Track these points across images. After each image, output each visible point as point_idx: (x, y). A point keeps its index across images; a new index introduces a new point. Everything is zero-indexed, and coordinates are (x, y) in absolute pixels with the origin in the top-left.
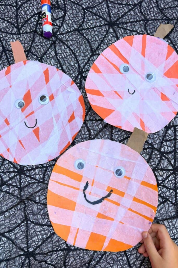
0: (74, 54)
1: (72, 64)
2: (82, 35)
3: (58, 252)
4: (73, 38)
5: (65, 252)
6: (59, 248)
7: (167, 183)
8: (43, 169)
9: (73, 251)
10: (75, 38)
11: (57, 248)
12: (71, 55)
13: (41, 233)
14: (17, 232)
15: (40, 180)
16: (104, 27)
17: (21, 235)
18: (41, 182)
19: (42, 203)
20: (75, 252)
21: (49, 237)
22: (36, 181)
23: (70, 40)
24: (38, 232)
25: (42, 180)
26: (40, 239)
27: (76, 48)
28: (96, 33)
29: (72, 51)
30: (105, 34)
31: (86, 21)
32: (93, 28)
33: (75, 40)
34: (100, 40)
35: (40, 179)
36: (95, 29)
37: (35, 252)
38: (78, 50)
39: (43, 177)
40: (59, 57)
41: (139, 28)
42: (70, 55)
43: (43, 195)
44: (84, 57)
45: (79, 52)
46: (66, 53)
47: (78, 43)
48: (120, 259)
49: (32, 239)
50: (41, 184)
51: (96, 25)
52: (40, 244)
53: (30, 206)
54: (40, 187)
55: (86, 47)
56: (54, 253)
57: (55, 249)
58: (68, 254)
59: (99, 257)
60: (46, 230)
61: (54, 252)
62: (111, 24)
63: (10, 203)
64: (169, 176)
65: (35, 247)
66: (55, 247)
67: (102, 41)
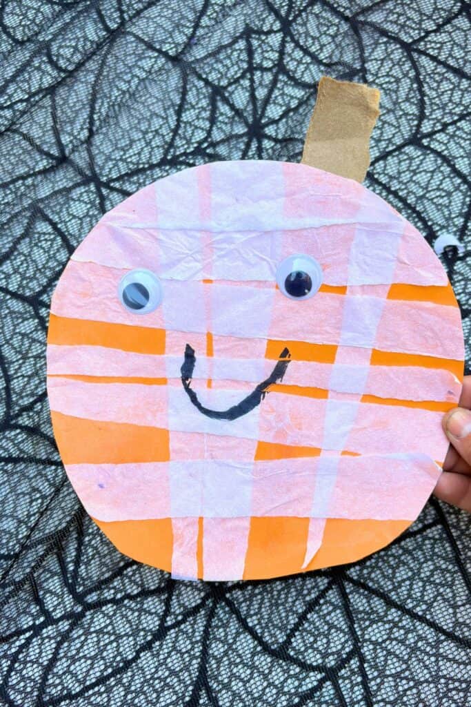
8: (25, 591)
15: (37, 622)
18: (43, 625)
19: (94, 680)
22: (28, 635)
25: (42, 619)
35: (34, 620)
39: (38, 608)
43: (79, 659)
48: (412, 641)
50: (49, 631)
54: (53, 641)
59: (357, 684)
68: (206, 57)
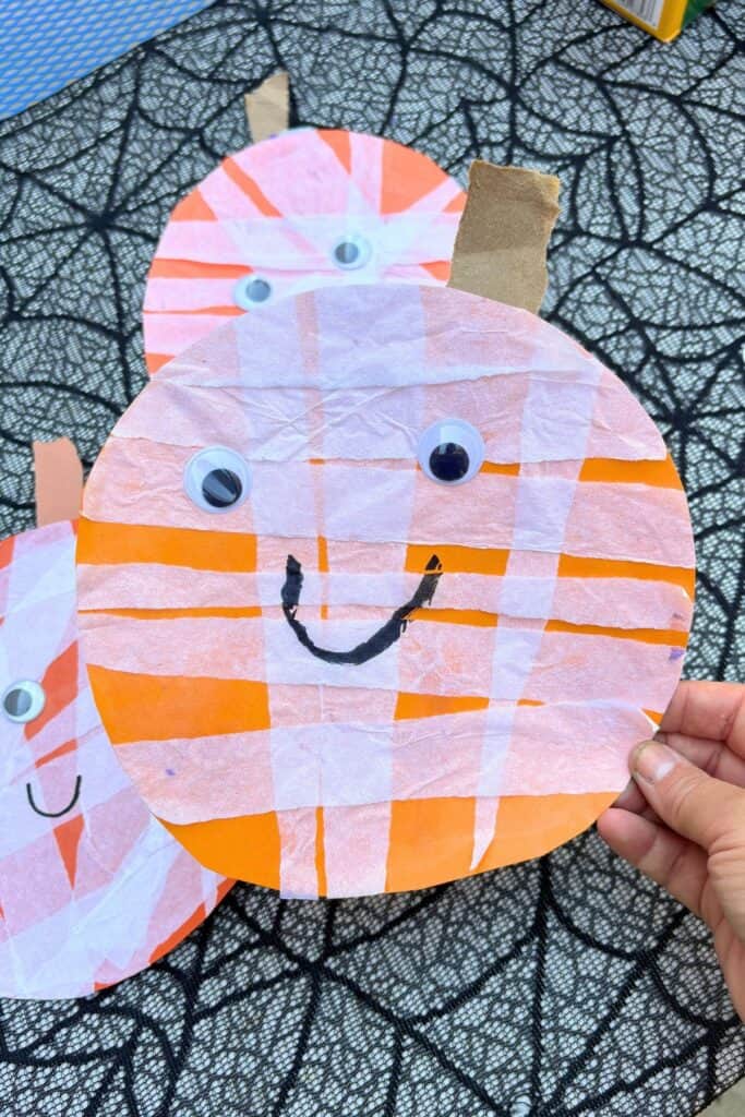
0: (62, 387)
1: (82, 417)
2: (40, 317)
3: (624, 1010)
4: (18, 349)
5: (644, 983)
6: (614, 993)
7: (700, 477)
9: (660, 949)
10: (25, 341)
11: (606, 999)
12: (54, 398)
13: (498, 1018)
14: (410, 1104)
16: (87, 248)
17: (438, 1094)
20: (672, 947)
21: (537, 1000)
23: (14, 361)
24: (487, 1025)
26: (513, 1041)
27: (53, 369)
28: (78, 278)
29: (48, 384)
30: (105, 261)
31: (19, 275)
32: (55, 275)
33: (31, 351)
34: (106, 288)
36: (65, 271)
37: (540, 1098)
38: (65, 368)
40: (24, 434)
41: (193, 168)
42: (51, 401)
44: (102, 369)
45: (74, 371)
46: (33, 406)
47: (45, 350)
49: (489, 1069)
51: (57, 259)
52: (530, 1054)
53: (369, 969)
55: (80, 338)
56: (617, 1027)
57: (605, 1013)
58: (656, 975)
60: (504, 990)
61: (612, 1025)
62: (101, 223)
63: (283, 1016)
64: (683, 452)
65: (527, 1086)
66: (596, 1005)
67: (116, 285)
68: (415, 141)
